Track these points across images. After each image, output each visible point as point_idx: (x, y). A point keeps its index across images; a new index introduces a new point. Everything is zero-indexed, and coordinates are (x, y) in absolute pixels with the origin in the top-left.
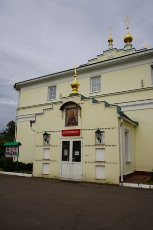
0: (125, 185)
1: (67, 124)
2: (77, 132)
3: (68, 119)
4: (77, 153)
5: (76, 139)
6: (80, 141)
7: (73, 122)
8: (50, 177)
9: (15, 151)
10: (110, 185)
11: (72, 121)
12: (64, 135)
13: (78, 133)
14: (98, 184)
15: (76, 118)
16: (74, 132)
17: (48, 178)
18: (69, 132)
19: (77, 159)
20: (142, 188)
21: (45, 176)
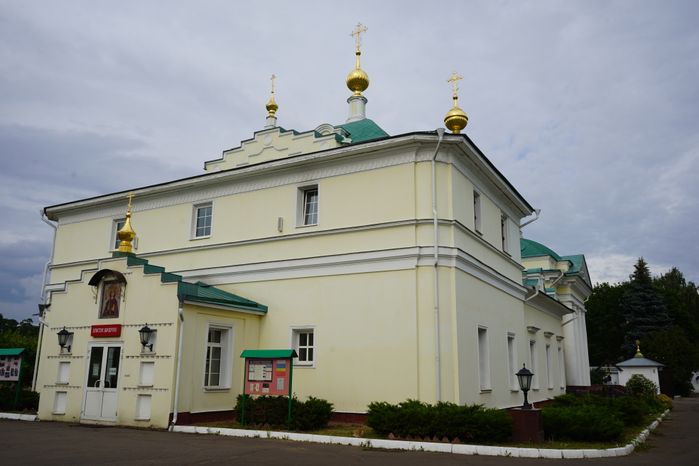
1: (103, 314)
3: (105, 302)
4: (112, 371)
5: (113, 343)
6: (120, 348)
8: (65, 419)
9: (14, 367)
12: (94, 335)
13: (116, 331)
14: (138, 428)
16: (109, 330)
17: (62, 422)
18: (102, 330)
19: (112, 383)
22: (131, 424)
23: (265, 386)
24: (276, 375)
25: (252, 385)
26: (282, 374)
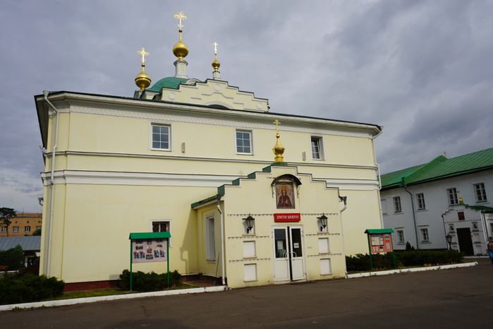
0: (351, 276)
1: (280, 206)
2: (297, 217)
3: (279, 197)
4: (296, 246)
5: (293, 226)
6: (299, 229)
7: (287, 202)
8: (259, 283)
10: (337, 279)
11: (285, 201)
12: (277, 221)
14: (325, 280)
15: (291, 197)
16: (293, 217)
18: (285, 217)
19: (298, 252)
20: (364, 277)
21: (251, 284)
22: (319, 279)
23: (381, 248)
24: (386, 242)
25: (374, 248)
26: (388, 241)
